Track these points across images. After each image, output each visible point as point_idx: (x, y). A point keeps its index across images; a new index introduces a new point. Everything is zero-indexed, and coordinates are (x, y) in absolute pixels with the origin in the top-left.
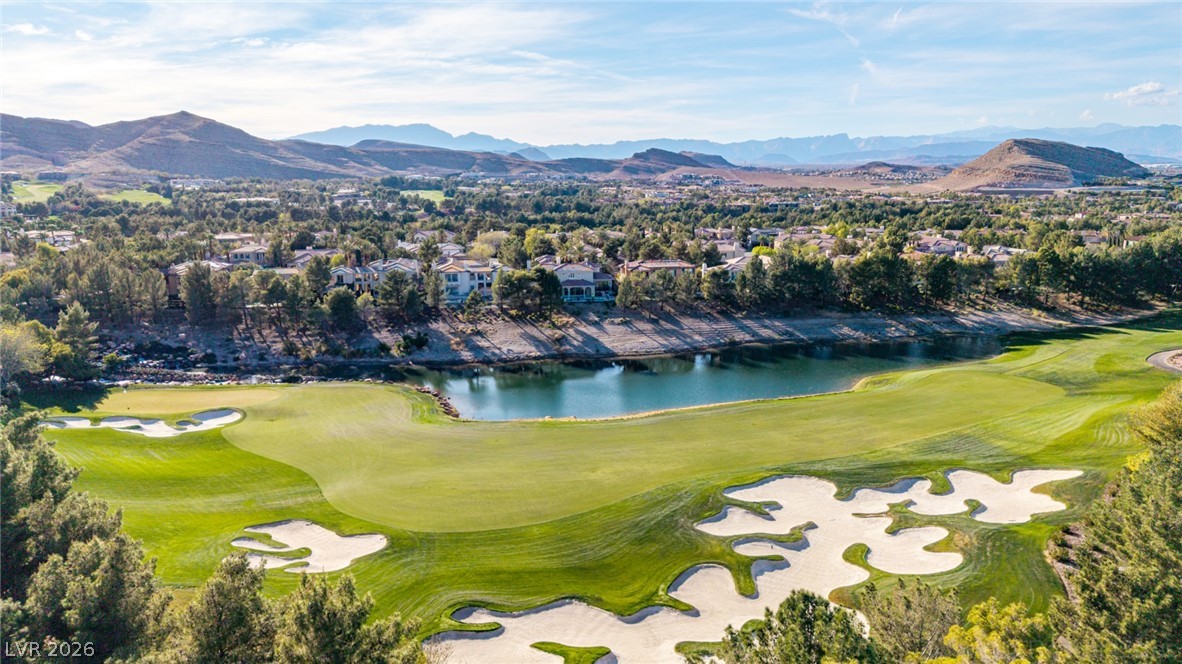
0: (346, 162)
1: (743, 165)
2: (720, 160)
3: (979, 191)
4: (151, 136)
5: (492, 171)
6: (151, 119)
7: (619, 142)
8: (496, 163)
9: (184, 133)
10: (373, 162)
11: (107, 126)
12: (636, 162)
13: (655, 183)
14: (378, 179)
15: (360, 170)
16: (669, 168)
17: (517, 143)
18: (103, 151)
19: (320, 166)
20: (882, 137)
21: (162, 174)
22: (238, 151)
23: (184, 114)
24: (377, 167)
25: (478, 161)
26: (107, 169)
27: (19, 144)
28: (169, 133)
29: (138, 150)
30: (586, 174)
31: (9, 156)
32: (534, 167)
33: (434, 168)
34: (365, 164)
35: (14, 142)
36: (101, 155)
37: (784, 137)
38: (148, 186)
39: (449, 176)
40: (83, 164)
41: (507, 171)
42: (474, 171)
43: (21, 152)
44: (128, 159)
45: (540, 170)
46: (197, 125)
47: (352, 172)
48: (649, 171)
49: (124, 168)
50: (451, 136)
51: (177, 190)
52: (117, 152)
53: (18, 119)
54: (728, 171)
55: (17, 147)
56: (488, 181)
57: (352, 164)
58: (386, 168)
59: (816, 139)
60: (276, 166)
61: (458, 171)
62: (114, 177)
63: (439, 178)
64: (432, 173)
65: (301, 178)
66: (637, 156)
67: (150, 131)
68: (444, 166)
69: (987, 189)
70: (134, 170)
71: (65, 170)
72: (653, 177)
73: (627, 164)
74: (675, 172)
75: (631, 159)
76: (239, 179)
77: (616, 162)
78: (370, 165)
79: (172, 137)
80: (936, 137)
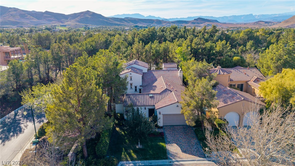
0: (124, 22)
1: (223, 22)
2: (216, 21)
3: (288, 27)
4: (82, 16)
5: (158, 24)
6: (81, 12)
7: (188, 17)
8: (159, 22)
9: (89, 15)
10: (130, 22)
11: (72, 14)
12: (195, 21)
13: (200, 26)
14: (133, 26)
15: (128, 24)
16: (204, 23)
17: (161, 18)
18: (71, 20)
19: (119, 23)
20: (263, 15)
21: (86, 25)
22: (101, 19)
23: (88, 11)
24: (131, 23)
25: (155, 21)
26: (74, 24)
27: (54, 18)
28: (86, 15)
29: (80, 19)
30: (182, 24)
31: (52, 21)
32: (169, 23)
33: (144, 23)
34: (128, 22)
35: (53, 18)
36: (72, 21)
37: (234, 15)
38: (84, 27)
39: (148, 25)
40: (69, 23)
41: (162, 24)
42: (154, 24)
43: (55, 20)
44: (78, 21)
45: (170, 23)
46: (91, 13)
47: (126, 24)
48: (198, 23)
49: (78, 24)
50: (144, 16)
51: (91, 28)
52: (75, 20)
53: (53, 13)
54: (219, 23)
55: (54, 19)
56: (158, 26)
57: (125, 22)
58: (133, 24)
59: (243, 15)
60: (109, 23)
61: (150, 24)
62: (76, 26)
63: (146, 26)
64: (144, 24)
65: (116, 26)
66: (195, 19)
67: (81, 15)
68: (147, 23)
69: (291, 26)
70: (80, 24)
71: (65, 24)
72: (199, 25)
73: (192, 22)
74: (205, 24)
75: (193, 20)
76: (102, 26)
77: (189, 21)
78: (129, 23)
79: (86, 16)
80: (279, 14)
